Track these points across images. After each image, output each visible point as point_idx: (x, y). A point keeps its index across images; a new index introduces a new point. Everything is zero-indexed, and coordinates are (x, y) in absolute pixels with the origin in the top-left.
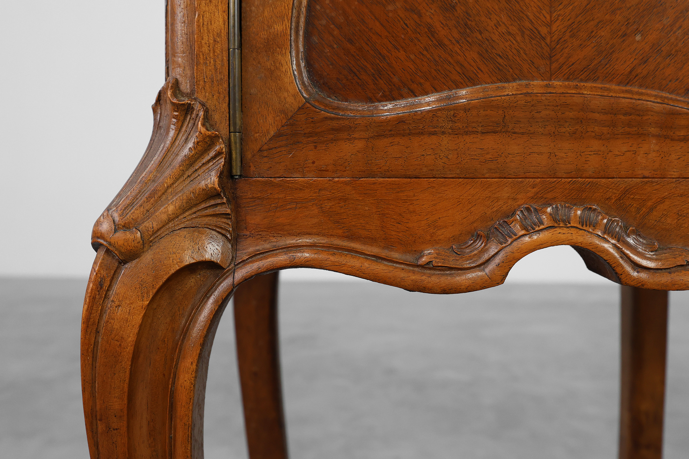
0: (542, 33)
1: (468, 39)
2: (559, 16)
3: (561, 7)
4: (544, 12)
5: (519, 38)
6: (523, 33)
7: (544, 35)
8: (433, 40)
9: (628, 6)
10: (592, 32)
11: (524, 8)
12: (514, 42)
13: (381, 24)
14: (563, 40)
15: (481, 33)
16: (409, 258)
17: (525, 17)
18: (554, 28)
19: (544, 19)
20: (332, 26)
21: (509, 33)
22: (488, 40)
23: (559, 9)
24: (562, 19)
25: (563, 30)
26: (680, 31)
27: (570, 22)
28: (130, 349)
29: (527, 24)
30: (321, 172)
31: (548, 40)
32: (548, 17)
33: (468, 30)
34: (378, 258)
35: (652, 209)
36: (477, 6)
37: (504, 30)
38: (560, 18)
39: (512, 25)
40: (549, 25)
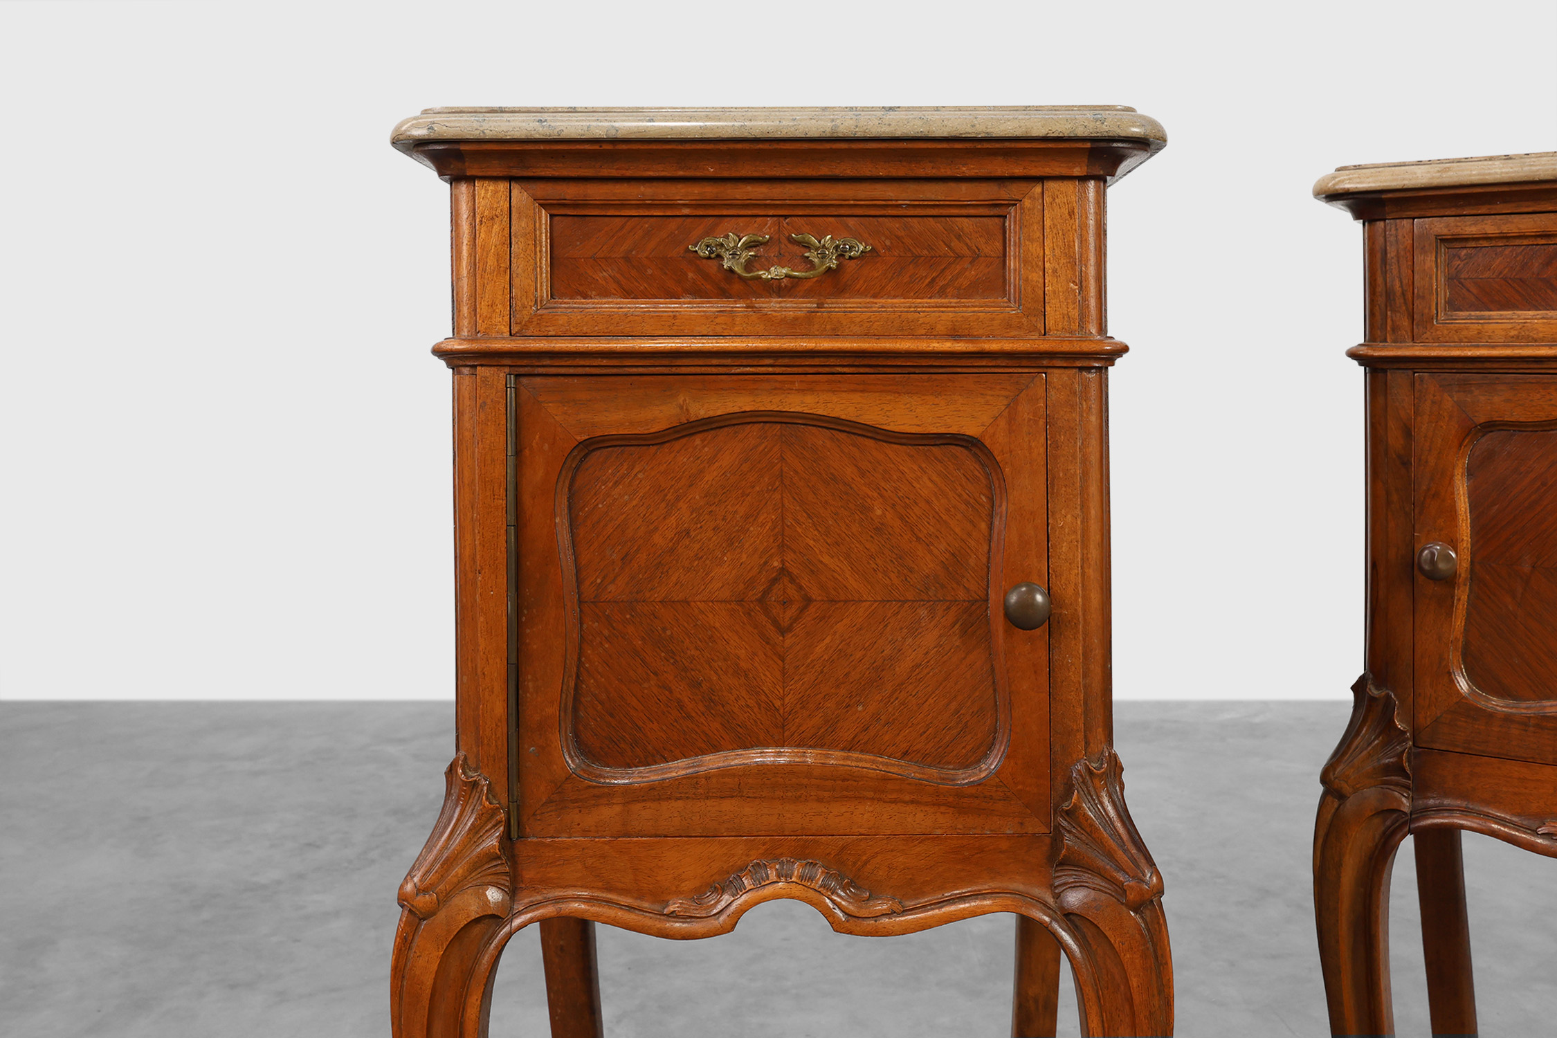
0: (776, 706)
1: (712, 711)
2: (791, 690)
3: (792, 682)
4: (778, 687)
5: (756, 710)
6: (759, 705)
7: (778, 708)
8: (682, 712)
9: (851, 681)
10: (820, 704)
11: (761, 684)
12: (752, 714)
13: (638, 700)
14: (794, 711)
15: (723, 706)
16: (657, 907)
17: (761, 691)
18: (787, 700)
19: (778, 693)
20: (596, 702)
21: (748, 706)
22: (729, 712)
23: (791, 684)
24: (794, 693)
25: (795, 702)
26: (897, 701)
27: (800, 696)
28: (429, 991)
29: (763, 697)
30: (585, 833)
31: (781, 712)
32: (782, 692)
33: (712, 704)
34: (631, 908)
35: (866, 863)
36: (720, 682)
37: (743, 704)
38: (792, 692)
39: (750, 699)
40: (782, 699)
